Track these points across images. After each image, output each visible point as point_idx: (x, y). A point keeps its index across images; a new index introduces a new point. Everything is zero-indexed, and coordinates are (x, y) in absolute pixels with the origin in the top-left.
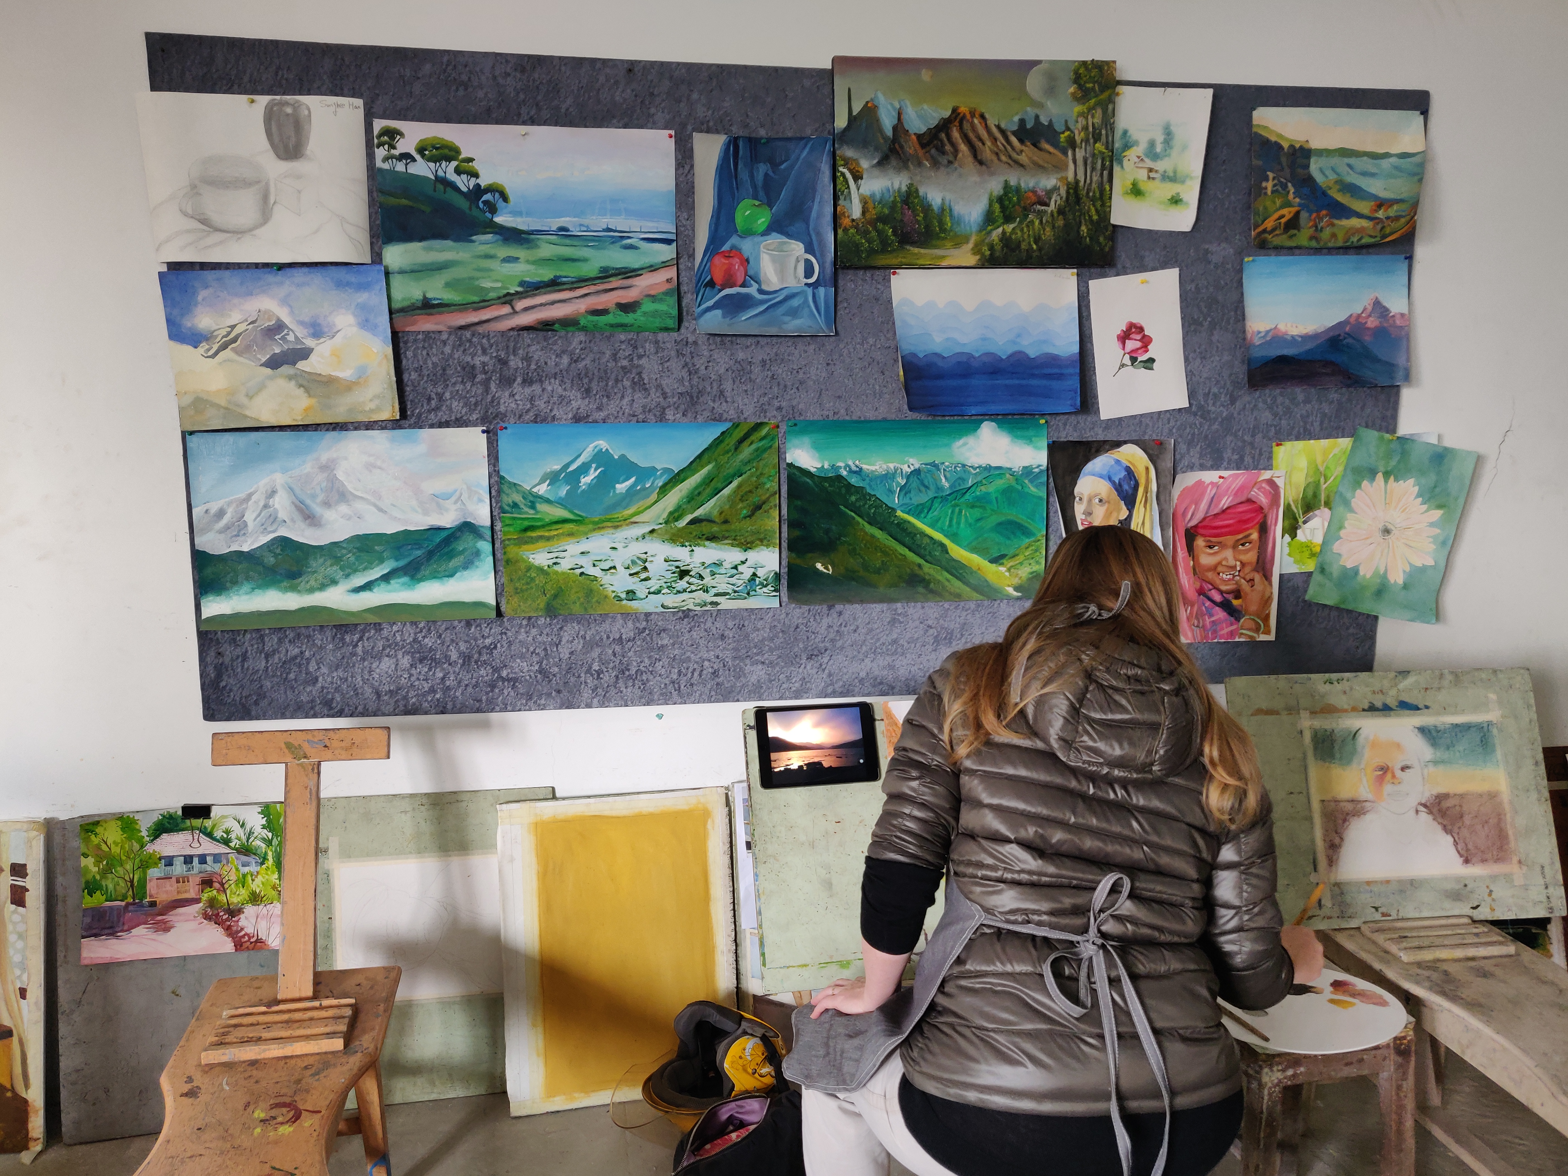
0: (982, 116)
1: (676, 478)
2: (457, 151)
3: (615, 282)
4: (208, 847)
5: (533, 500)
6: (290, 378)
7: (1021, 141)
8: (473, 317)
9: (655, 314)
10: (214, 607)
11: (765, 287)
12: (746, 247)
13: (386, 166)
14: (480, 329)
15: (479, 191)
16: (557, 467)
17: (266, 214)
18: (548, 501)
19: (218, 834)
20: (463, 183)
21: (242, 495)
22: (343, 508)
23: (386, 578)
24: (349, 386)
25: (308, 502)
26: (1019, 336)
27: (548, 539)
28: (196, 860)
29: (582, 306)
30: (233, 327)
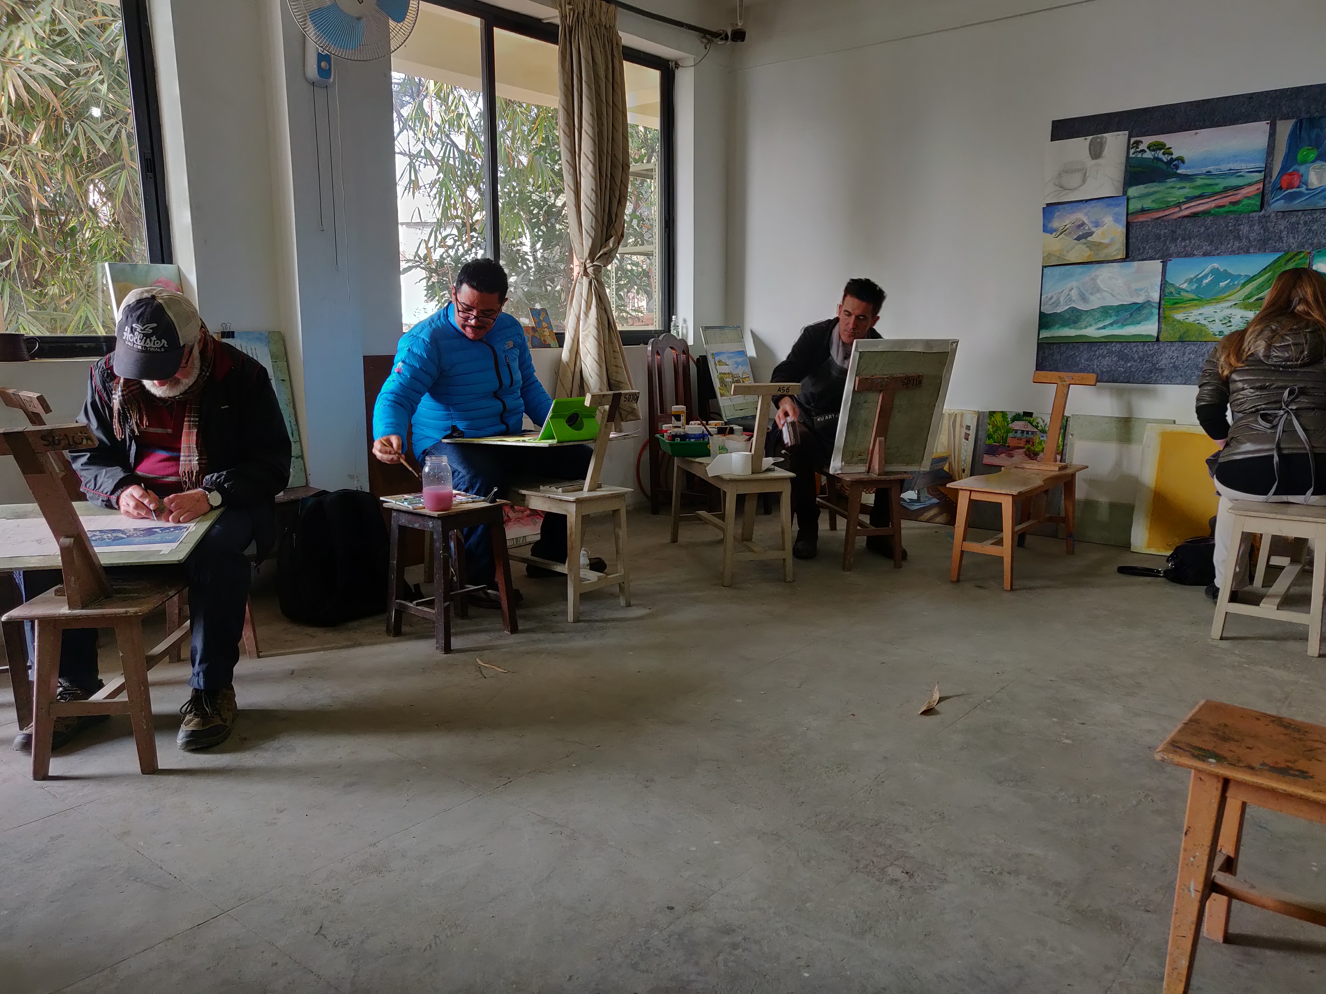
1: (1251, 279)
2: (1165, 145)
3: (1230, 193)
4: (1030, 428)
5: (1179, 291)
6: (1084, 244)
8: (1161, 214)
9: (1248, 205)
10: (1045, 334)
11: (1310, 187)
12: (1302, 169)
13: (1134, 156)
14: (1165, 218)
15: (1172, 160)
16: (1192, 276)
17: (1084, 181)
18: (1187, 291)
19: (1034, 424)
20: (1165, 158)
21: (1061, 291)
22: (1098, 295)
23: (1111, 324)
24: (1107, 246)
25: (1084, 293)
27: (1184, 308)
28: (1025, 432)
29: (1213, 205)
30: (1066, 226)
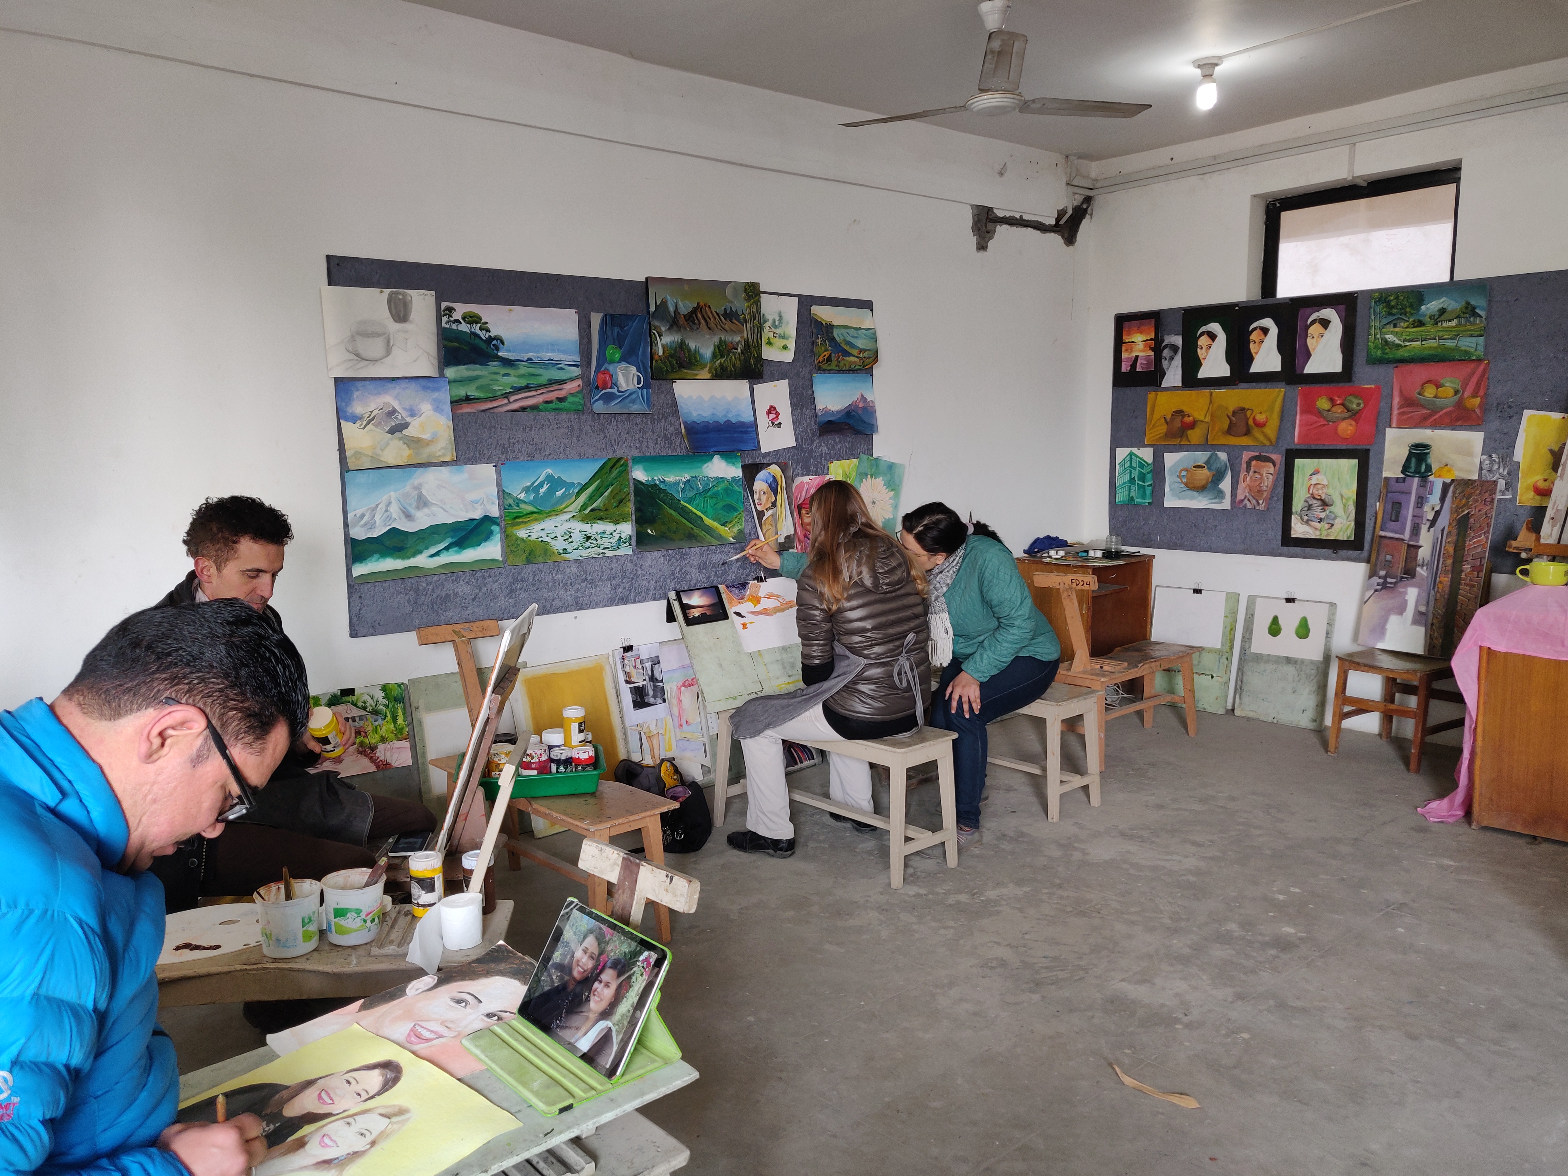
0: (709, 307)
1: (584, 488)
2: (481, 319)
3: (555, 387)
4: (356, 712)
5: (518, 502)
6: (400, 439)
7: (725, 319)
8: (490, 405)
9: (573, 403)
10: (359, 570)
11: (620, 389)
12: (611, 368)
13: (447, 326)
14: (492, 411)
15: (490, 339)
16: (529, 484)
17: (388, 352)
18: (525, 502)
19: (360, 704)
20: (483, 335)
21: (374, 505)
22: (426, 510)
23: (447, 548)
24: (428, 443)
25: (408, 508)
26: (727, 412)
27: (525, 523)
28: (350, 720)
29: (540, 399)
30: (372, 412)
